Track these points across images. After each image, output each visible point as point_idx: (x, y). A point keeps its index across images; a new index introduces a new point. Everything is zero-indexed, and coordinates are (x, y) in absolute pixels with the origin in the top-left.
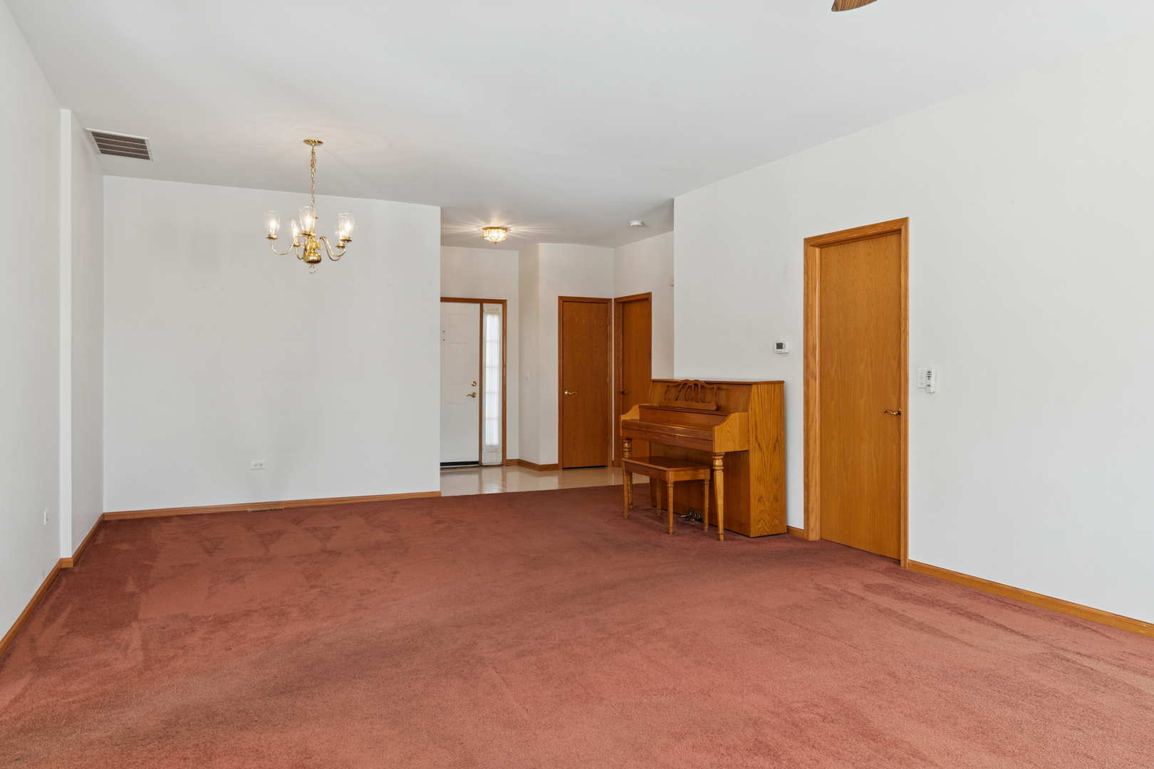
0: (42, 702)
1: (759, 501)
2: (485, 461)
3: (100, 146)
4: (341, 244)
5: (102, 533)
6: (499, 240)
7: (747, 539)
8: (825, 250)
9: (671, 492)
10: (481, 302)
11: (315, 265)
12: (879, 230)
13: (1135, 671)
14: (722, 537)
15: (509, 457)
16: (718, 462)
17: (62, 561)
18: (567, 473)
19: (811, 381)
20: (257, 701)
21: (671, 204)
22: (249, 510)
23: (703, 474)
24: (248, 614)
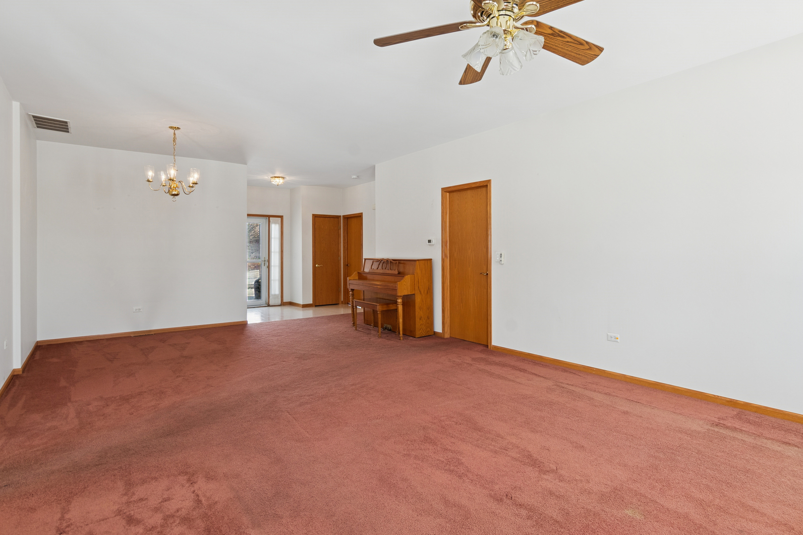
0: (16, 452)
1: (420, 319)
2: (271, 303)
3: (36, 124)
4: (191, 185)
5: (38, 353)
6: (280, 183)
7: (414, 339)
8: (452, 194)
9: (380, 316)
10: (269, 216)
11: (176, 197)
12: (478, 185)
13: (591, 390)
14: (402, 338)
15: (284, 301)
16: (400, 301)
17: (14, 371)
18: (318, 309)
19: (445, 259)
20: (153, 441)
21: (374, 167)
22: (132, 335)
23: (392, 307)
24: (140, 394)
